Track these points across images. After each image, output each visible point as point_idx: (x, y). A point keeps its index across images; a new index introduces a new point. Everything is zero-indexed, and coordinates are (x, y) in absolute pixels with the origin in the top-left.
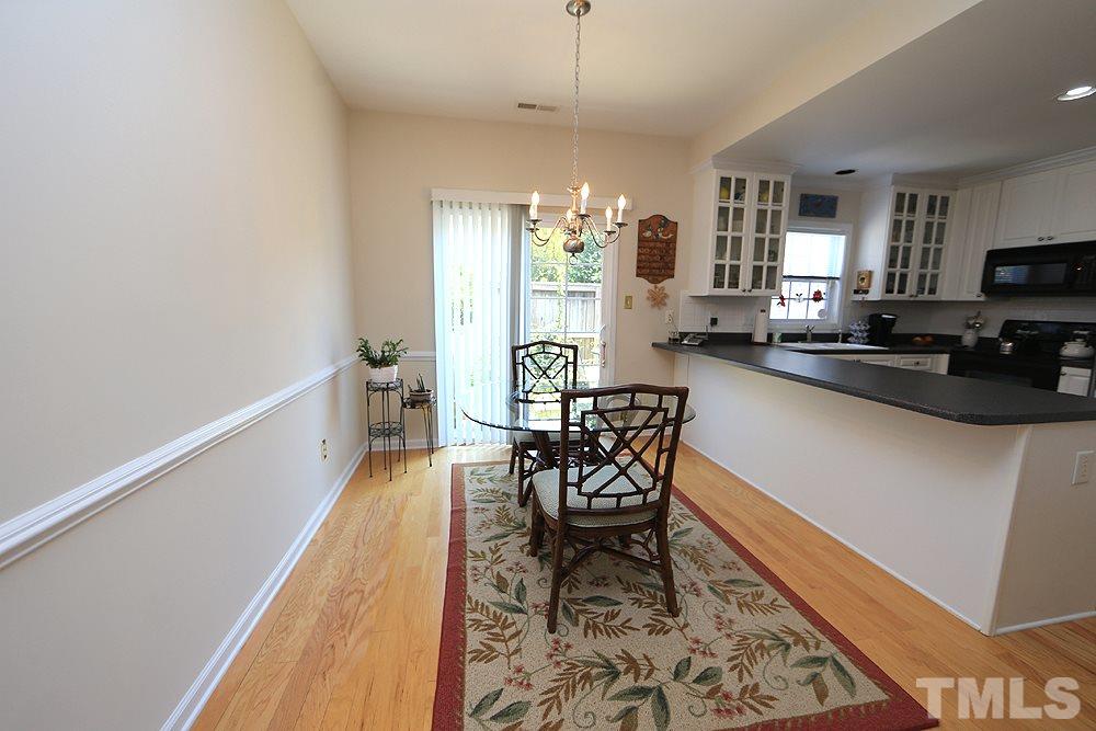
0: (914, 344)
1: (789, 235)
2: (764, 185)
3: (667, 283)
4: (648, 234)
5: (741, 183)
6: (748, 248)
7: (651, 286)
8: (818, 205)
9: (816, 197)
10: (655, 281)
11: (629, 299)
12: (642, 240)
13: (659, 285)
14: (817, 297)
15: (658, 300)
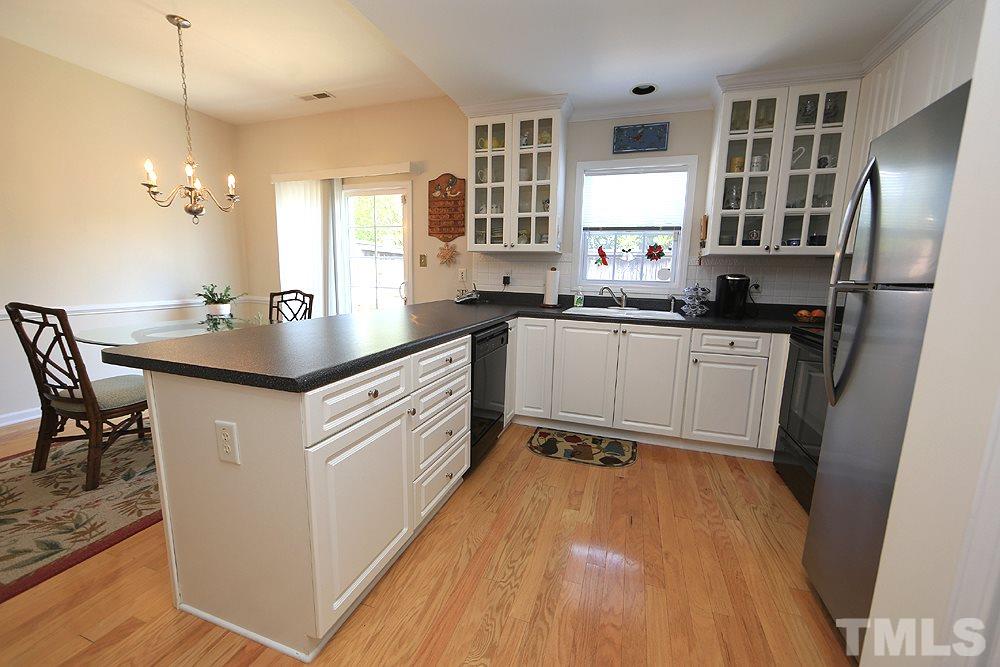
0: (795, 320)
1: (587, 179)
2: (526, 126)
3: (458, 242)
4: (437, 194)
5: (499, 129)
6: (511, 199)
7: (442, 244)
8: (638, 137)
9: (635, 128)
10: (447, 240)
11: (423, 258)
12: (432, 200)
13: (451, 243)
14: (655, 253)
15: (450, 258)
